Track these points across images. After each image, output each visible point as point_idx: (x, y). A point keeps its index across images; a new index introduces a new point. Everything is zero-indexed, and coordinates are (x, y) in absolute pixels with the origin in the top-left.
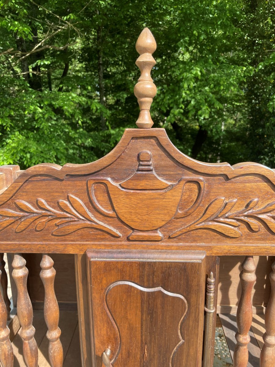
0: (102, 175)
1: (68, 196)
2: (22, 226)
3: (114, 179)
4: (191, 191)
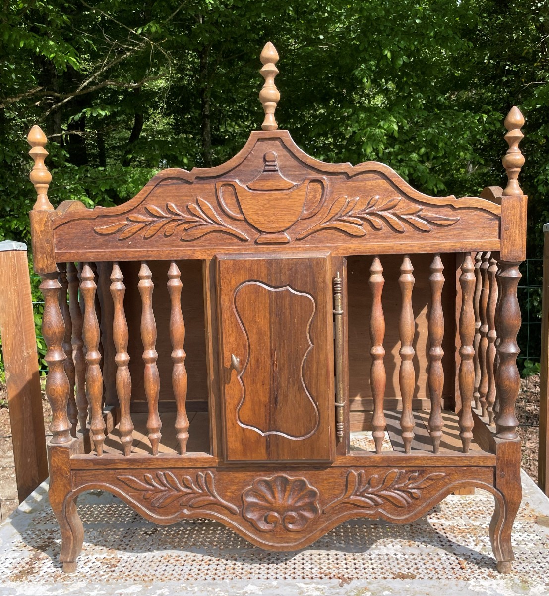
0: (230, 177)
1: (197, 199)
2: (151, 231)
3: (241, 181)
4: (315, 190)
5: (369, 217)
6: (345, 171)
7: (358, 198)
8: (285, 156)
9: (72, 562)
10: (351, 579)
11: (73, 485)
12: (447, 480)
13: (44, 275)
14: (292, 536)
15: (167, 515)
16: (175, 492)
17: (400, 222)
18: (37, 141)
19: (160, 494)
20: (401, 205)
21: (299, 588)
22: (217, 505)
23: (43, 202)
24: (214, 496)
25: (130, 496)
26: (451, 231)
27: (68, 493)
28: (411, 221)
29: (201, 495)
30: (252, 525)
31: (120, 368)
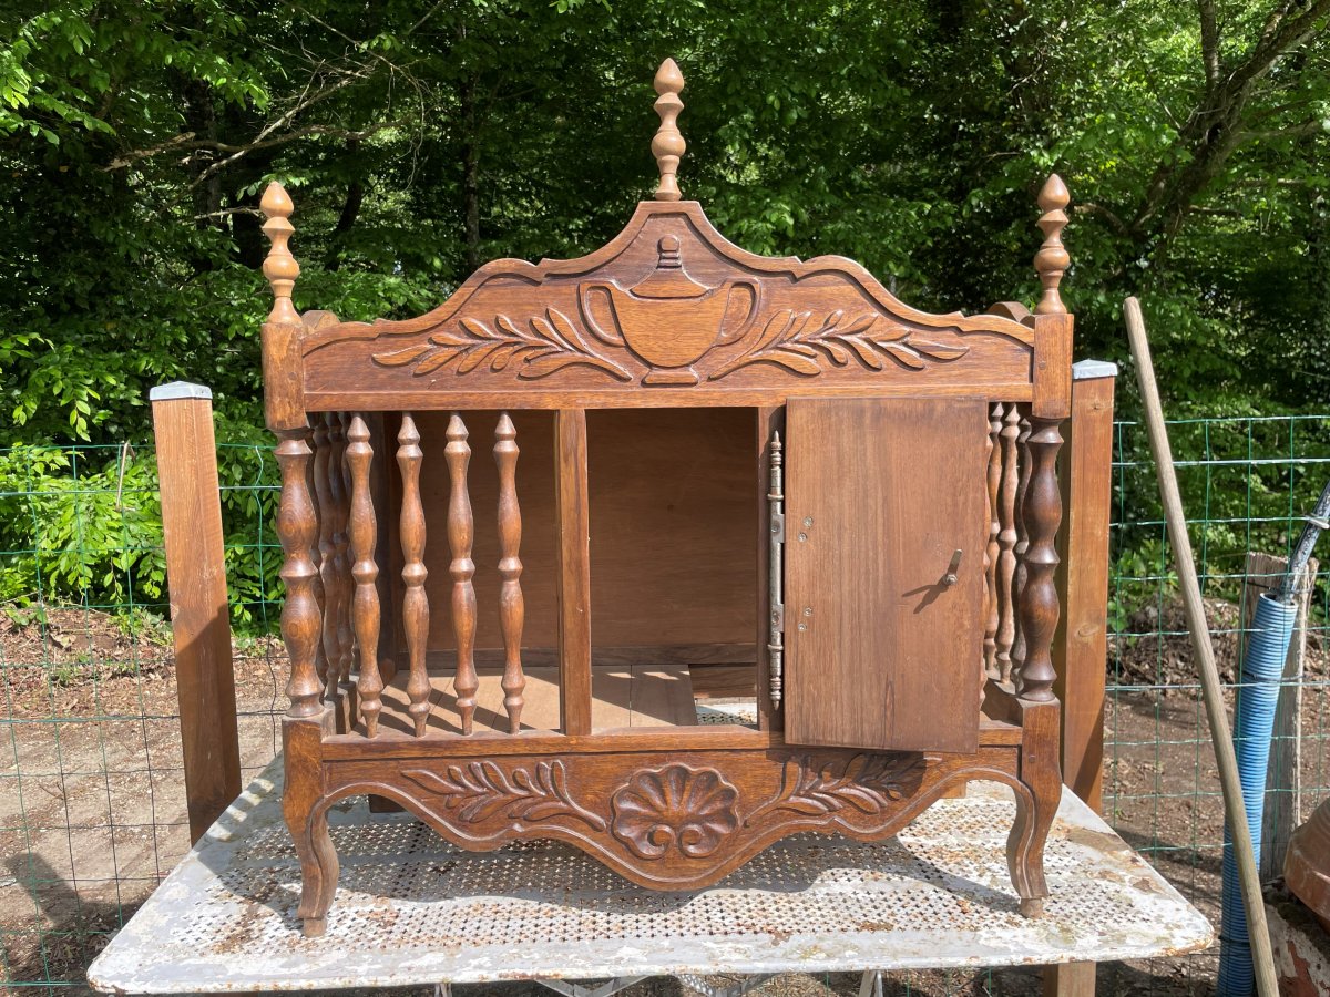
0: (602, 275)
1: (547, 310)
2: (468, 361)
3: (620, 281)
4: (741, 300)
5: (826, 344)
6: (790, 269)
7: (808, 314)
8: (692, 243)
9: (320, 918)
10: (789, 933)
11: (325, 787)
12: (944, 769)
13: (284, 432)
14: (693, 864)
15: (486, 834)
16: (501, 796)
17: (876, 353)
18: (278, 208)
19: (475, 800)
20: (877, 325)
21: (708, 949)
22: (570, 816)
23: (284, 310)
24: (566, 802)
25: (423, 803)
26: (955, 369)
27: (317, 801)
28: (893, 351)
29: (545, 800)
30: (629, 848)
31: (410, 589)
